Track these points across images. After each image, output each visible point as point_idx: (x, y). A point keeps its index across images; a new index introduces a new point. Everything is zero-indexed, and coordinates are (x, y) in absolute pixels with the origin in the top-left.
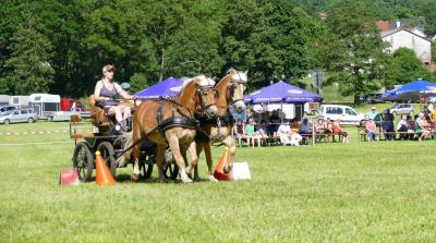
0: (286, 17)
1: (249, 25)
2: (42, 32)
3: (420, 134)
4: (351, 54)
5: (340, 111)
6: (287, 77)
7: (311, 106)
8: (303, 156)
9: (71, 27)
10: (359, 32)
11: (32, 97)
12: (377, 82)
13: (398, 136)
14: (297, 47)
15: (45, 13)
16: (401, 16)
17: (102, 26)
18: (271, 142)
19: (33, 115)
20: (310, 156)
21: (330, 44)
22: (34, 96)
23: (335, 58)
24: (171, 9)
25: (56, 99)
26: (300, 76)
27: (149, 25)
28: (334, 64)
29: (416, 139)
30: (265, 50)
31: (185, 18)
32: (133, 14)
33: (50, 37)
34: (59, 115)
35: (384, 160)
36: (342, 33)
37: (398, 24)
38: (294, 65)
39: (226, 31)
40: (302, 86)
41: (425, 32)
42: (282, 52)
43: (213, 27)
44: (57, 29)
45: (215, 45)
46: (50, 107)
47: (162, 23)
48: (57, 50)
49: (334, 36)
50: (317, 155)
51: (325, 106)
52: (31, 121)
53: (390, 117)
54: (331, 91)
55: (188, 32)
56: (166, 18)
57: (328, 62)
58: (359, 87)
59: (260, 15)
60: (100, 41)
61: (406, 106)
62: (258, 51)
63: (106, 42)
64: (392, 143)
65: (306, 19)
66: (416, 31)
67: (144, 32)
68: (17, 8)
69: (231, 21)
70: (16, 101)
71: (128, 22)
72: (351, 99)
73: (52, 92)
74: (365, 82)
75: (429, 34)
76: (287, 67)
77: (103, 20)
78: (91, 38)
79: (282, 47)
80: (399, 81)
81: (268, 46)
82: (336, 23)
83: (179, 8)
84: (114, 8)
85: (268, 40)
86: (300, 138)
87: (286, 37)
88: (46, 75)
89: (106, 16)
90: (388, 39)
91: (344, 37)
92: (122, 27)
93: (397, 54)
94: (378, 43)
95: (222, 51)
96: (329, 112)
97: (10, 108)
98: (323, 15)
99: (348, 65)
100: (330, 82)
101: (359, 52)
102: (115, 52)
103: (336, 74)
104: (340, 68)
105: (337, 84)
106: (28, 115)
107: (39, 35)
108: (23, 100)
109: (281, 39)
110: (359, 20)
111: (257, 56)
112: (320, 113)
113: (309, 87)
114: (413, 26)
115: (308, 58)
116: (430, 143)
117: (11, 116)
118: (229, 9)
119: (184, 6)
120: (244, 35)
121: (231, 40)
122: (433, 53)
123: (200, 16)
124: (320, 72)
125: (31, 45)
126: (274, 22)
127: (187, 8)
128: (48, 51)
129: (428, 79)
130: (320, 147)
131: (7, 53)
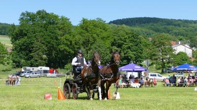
0: (136, 40)
1: (123, 42)
2: (43, 44)
3: (186, 84)
4: (161, 54)
5: (155, 75)
6: (136, 62)
7: (145, 73)
8: (139, 91)
9: (54, 42)
10: (164, 46)
11: (39, 68)
12: (170, 65)
13: (177, 85)
14: (140, 51)
15: (45, 37)
16: (181, 40)
17: (66, 42)
18: (128, 86)
19: (39, 74)
20: (142, 91)
21: (152, 50)
22: (40, 67)
23: (154, 55)
24: (92, 36)
25: (48, 69)
27: (83, 42)
28: (154, 57)
29: (184, 86)
30: (127, 52)
32: (77, 37)
33: (47, 46)
34: (49, 75)
35: (170, 93)
36: (158, 45)
37: (180, 43)
38: (139, 58)
39: (113, 44)
40: (141, 66)
41: (190, 46)
42: (135, 53)
43: (108, 43)
44: (49, 43)
45: (109, 50)
46: (45, 72)
47: (89, 41)
48: (49, 50)
49: (154, 47)
50: (145, 91)
51: (150, 73)
52: (38, 77)
53: (175, 78)
54: (153, 68)
55: (98, 44)
56: (90, 39)
57: (152, 56)
58: (163, 66)
59: (126, 38)
60: (65, 48)
61: (182, 74)
62: (125, 52)
63: (67, 48)
64: (175, 88)
65: (143, 40)
66: (186, 45)
67: (82, 44)
69: (115, 40)
70: (33, 69)
71: (75, 40)
72: (160, 71)
73: (47, 65)
74: (166, 65)
75: (191, 46)
76: (136, 58)
77: (66, 40)
78: (62, 46)
79: (134, 51)
80: (179, 64)
81: (129, 50)
82: (155, 42)
83: (95, 35)
84: (70, 35)
85: (129, 48)
86: (140, 85)
87: (136, 47)
88: (45, 60)
89: (67, 38)
90: (175, 48)
91: (158, 47)
92: (73, 42)
93: (178, 54)
94: (171, 50)
95: (111, 52)
96: (151, 75)
97: (31, 72)
98: (150, 39)
99: (159, 58)
100: (152, 64)
101: (164, 53)
103: (155, 61)
104: (156, 59)
105: (155, 65)
106: (37, 75)
108: (36, 69)
109: (134, 48)
110: (164, 41)
111: (125, 54)
113: (144, 66)
114: (185, 43)
115: (144, 55)
116: (190, 88)
117: (31, 75)
118: (114, 36)
120: (120, 46)
121: (115, 48)
122: (193, 54)
123: (103, 38)
124: (149, 60)
125: (39, 48)
126: (132, 41)
127: (98, 35)
128: (46, 51)
129: (190, 64)
130: (146, 88)
131: (30, 51)
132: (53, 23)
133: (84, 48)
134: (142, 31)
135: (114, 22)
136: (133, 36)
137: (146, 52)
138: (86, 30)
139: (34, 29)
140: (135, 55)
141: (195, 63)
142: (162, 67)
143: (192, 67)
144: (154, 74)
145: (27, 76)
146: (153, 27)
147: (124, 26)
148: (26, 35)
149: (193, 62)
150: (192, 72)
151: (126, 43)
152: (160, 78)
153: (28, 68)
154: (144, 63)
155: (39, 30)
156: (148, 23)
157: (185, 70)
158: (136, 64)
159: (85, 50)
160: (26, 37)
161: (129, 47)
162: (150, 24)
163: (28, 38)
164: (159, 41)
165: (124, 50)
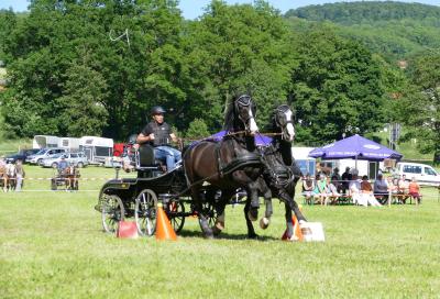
0: (363, 65)
1: (325, 71)
2: (97, 69)
4: (433, 108)
5: (418, 170)
7: (387, 164)
9: (130, 67)
11: (83, 140)
14: (374, 97)
15: (101, 49)
17: (162, 65)
19: (84, 159)
21: (410, 95)
22: (85, 138)
23: (415, 111)
24: (238, 50)
25: (109, 143)
26: (375, 129)
27: (213, 67)
28: (413, 118)
30: (337, 100)
31: (254, 61)
32: (197, 55)
33: (106, 76)
34: (111, 159)
38: (370, 118)
39: (297, 77)
40: (377, 140)
42: (358, 103)
43: (282, 73)
44: (114, 67)
45: (284, 92)
46: (102, 151)
47: (228, 66)
48: (112, 89)
49: (415, 87)
51: (403, 164)
52: (80, 165)
54: (408, 147)
55: (255, 76)
56: (233, 60)
57: (407, 115)
59: (336, 60)
60: (159, 83)
62: (332, 100)
63: (166, 84)
65: (384, 67)
67: (209, 74)
68: (71, 43)
69: (303, 66)
70: (66, 143)
71: (191, 63)
72: (430, 157)
73: (105, 135)
76: (362, 118)
78: (150, 79)
79: (358, 98)
81: (343, 95)
82: (418, 73)
83: (247, 49)
84: (177, 47)
85: (343, 89)
87: (363, 87)
88: (100, 117)
89: (169, 55)
91: (425, 88)
92: (185, 68)
95: (291, 98)
97: (59, 151)
98: (403, 64)
99: (428, 120)
100: (407, 138)
102: (175, 94)
103: (415, 130)
104: (419, 123)
105: (415, 140)
106: (78, 159)
107: (94, 72)
108: (74, 143)
109: (357, 89)
111: (330, 106)
115: (384, 110)
118: (301, 53)
119: (253, 48)
120: (316, 82)
121: (303, 87)
123: (269, 59)
124: (398, 126)
125: (85, 83)
126: (351, 69)
127: (256, 50)
128: (103, 91)
131: (58, 91)
132: (128, 11)
133: (216, 84)
134: (379, 41)
135: (300, 13)
136: (357, 55)
137: (391, 100)
138: (222, 32)
139: (71, 27)
140: (359, 110)
142: (436, 147)
144: (415, 165)
145: (48, 163)
146: (410, 29)
147: (328, 24)
148: (46, 42)
151: (335, 75)
152: (431, 178)
153: (50, 139)
154: (385, 132)
155: (85, 30)
156: (396, 18)
158: (361, 134)
159: (216, 90)
160: (46, 50)
161: (344, 85)
162: (403, 21)
163: (52, 52)
164: (428, 72)
165: (328, 94)
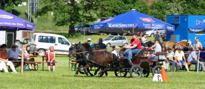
5: (52, 40)
6: (3, 4)
7: (24, 35)
8: (9, 81)
12: (93, 14)
20: (17, 81)
50: (24, 81)
51: (38, 35)
54: (46, 20)
61: (121, 38)
74: (81, 12)
80: (115, 13)
96: (41, 40)
105: (52, 13)
112: (32, 41)
113: (23, 15)
129: (144, 12)
130: (28, 74)
141: (155, 11)
142: (71, 19)
143: (148, 20)
149: (152, 8)
150: (149, 33)
152: (64, 47)
157: (130, 29)
